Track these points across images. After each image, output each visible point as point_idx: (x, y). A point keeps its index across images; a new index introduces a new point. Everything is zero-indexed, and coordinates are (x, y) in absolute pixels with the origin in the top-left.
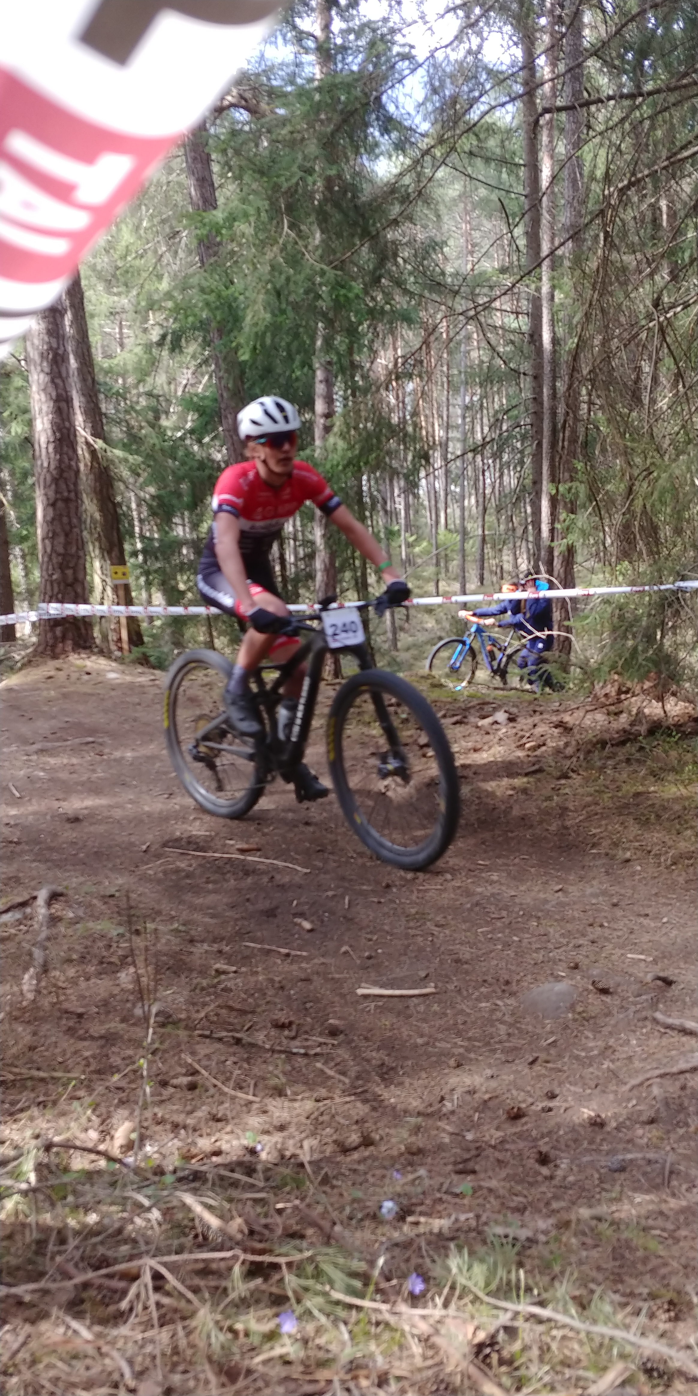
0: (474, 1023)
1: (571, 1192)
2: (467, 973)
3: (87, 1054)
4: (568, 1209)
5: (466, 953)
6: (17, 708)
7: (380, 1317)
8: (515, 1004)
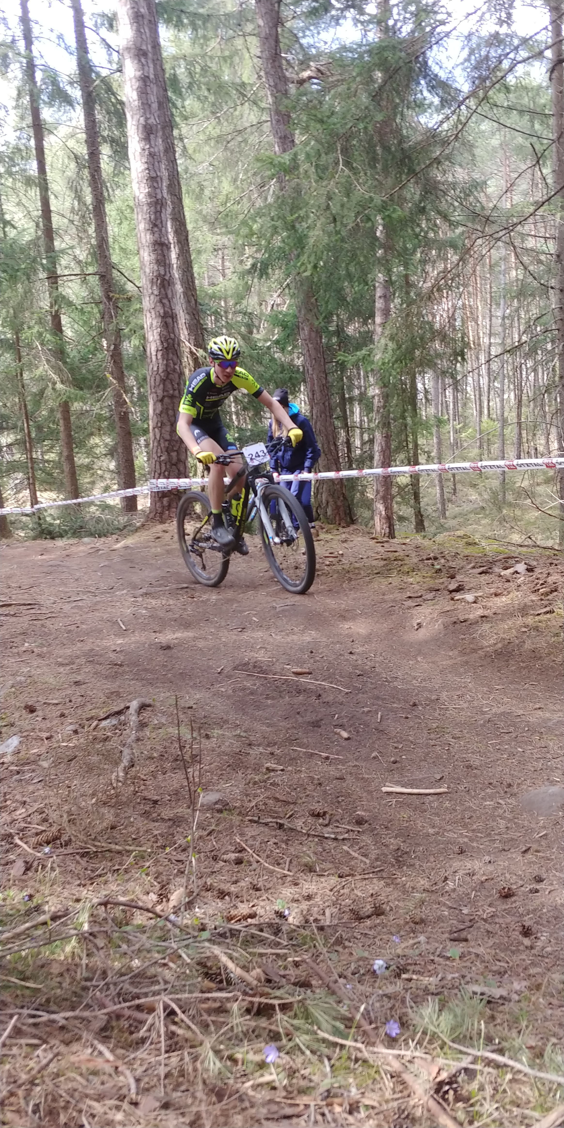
0: (478, 818)
1: (547, 960)
2: (476, 776)
3: (156, 832)
4: (543, 975)
5: (476, 760)
6: (131, 561)
7: (359, 1055)
8: (515, 803)
